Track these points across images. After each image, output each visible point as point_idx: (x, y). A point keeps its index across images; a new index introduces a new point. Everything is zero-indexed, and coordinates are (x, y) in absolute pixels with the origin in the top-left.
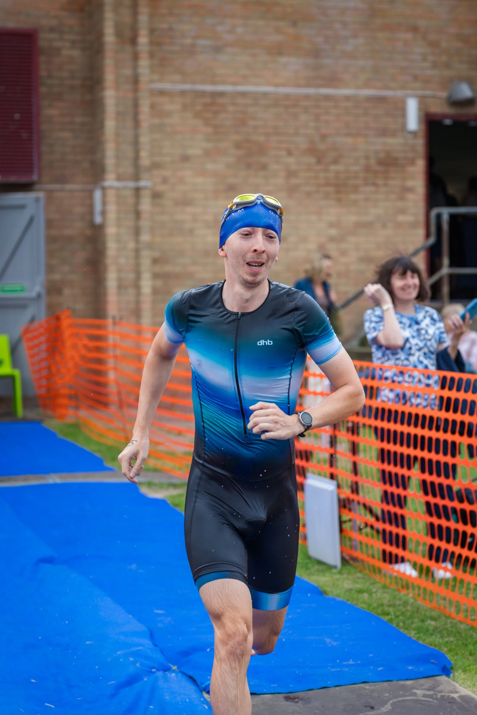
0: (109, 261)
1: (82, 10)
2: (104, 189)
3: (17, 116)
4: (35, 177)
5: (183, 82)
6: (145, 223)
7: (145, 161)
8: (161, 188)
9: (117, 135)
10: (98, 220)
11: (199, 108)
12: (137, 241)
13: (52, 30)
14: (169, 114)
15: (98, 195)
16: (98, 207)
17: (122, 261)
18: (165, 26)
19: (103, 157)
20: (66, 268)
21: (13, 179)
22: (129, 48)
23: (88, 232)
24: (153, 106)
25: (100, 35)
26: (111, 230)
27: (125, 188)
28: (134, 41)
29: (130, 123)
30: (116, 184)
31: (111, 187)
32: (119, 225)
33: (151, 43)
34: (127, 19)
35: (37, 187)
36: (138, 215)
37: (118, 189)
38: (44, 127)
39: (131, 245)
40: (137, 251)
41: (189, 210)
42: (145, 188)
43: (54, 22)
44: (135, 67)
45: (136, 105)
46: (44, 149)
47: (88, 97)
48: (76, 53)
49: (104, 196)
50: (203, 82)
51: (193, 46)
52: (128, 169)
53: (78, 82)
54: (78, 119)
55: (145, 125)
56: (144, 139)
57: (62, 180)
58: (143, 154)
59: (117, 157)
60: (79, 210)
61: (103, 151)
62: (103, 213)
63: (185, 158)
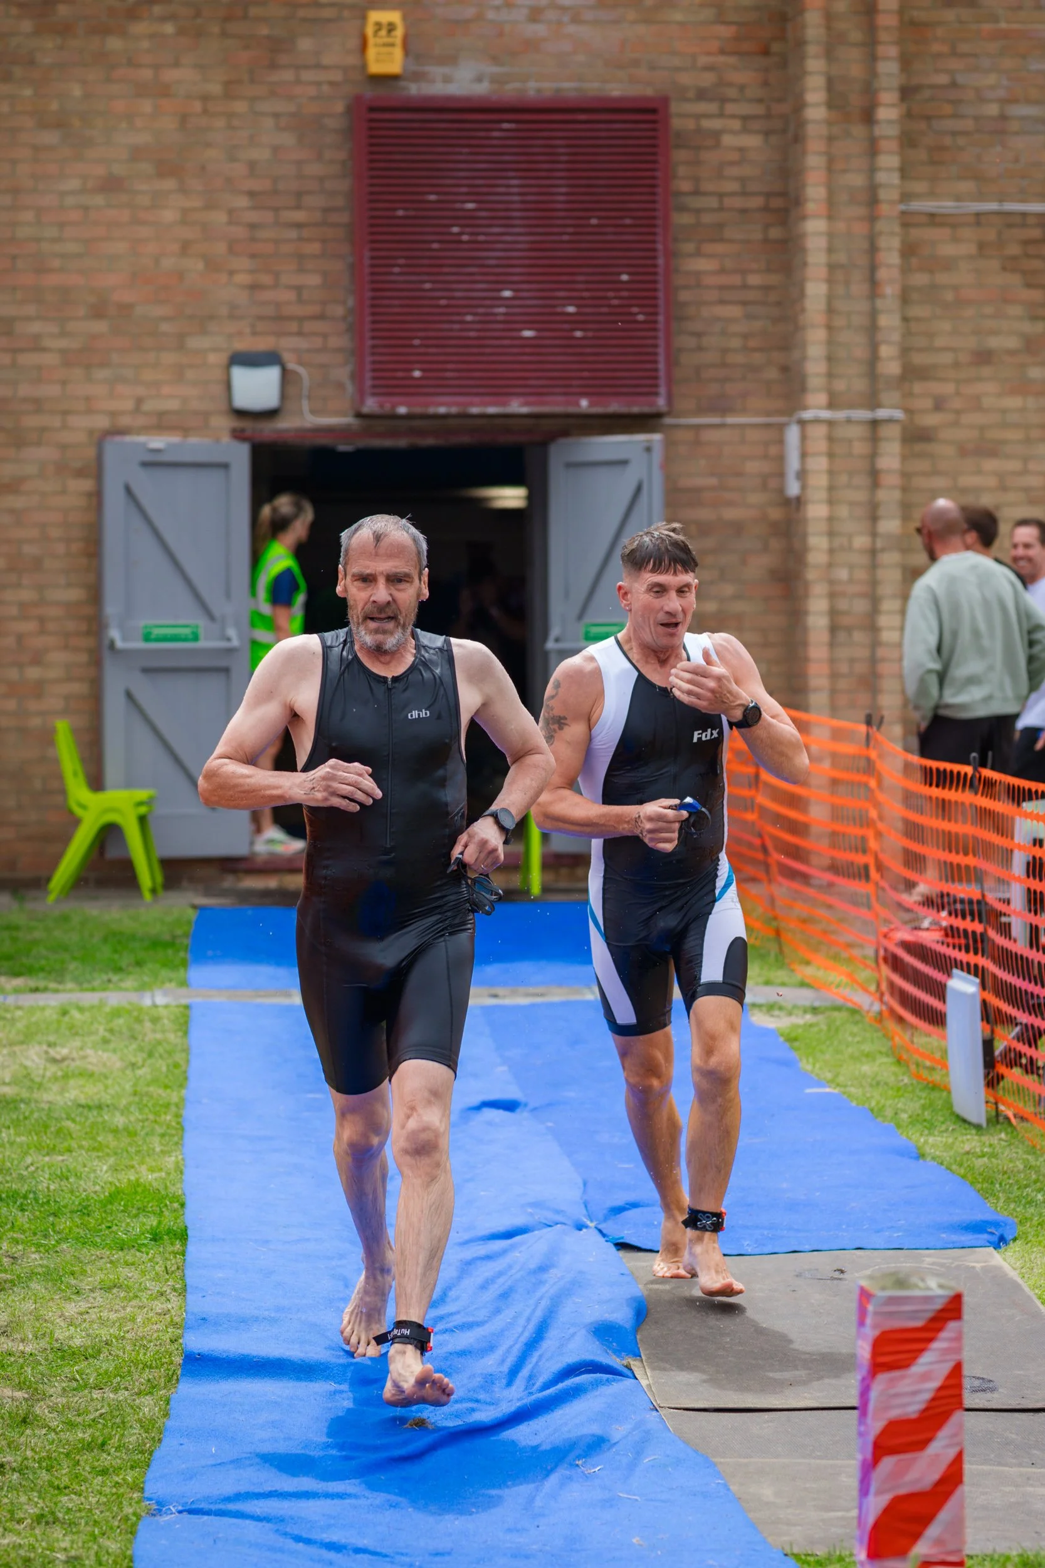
0: (811, 575)
1: (766, 52)
2: (802, 423)
3: (625, 277)
4: (661, 403)
5: (981, 197)
6: (889, 496)
7: (891, 367)
8: (931, 420)
9: (831, 311)
10: (793, 489)
11: (1014, 250)
12: (874, 534)
13: (702, 95)
14: (948, 265)
15: (793, 434)
16: (793, 463)
17: (843, 574)
18: (943, 79)
19: (804, 358)
20: (729, 589)
21: (615, 407)
22: (858, 130)
23: (776, 514)
24: (908, 251)
25: (800, 106)
26: (816, 511)
27: (849, 421)
28: (868, 117)
29: (859, 288)
30: (825, 414)
31: (817, 421)
32: (831, 502)
33: (909, 115)
34: (856, 71)
35: (668, 421)
36: (874, 476)
37: (830, 423)
38: (684, 296)
39: (861, 541)
40: (873, 552)
41: (990, 465)
42: (890, 421)
43: (707, 79)
44: (872, 170)
45: (873, 249)
46: (684, 341)
47: (775, 233)
48: (752, 141)
49: (804, 438)
50: (1024, 197)
51: (1003, 117)
52: (853, 382)
53: (757, 202)
54: (754, 280)
55: (890, 291)
56: (890, 321)
57: (720, 406)
58: (885, 351)
59: (830, 359)
60: (753, 467)
61: (803, 346)
62: (802, 475)
63: (984, 357)
